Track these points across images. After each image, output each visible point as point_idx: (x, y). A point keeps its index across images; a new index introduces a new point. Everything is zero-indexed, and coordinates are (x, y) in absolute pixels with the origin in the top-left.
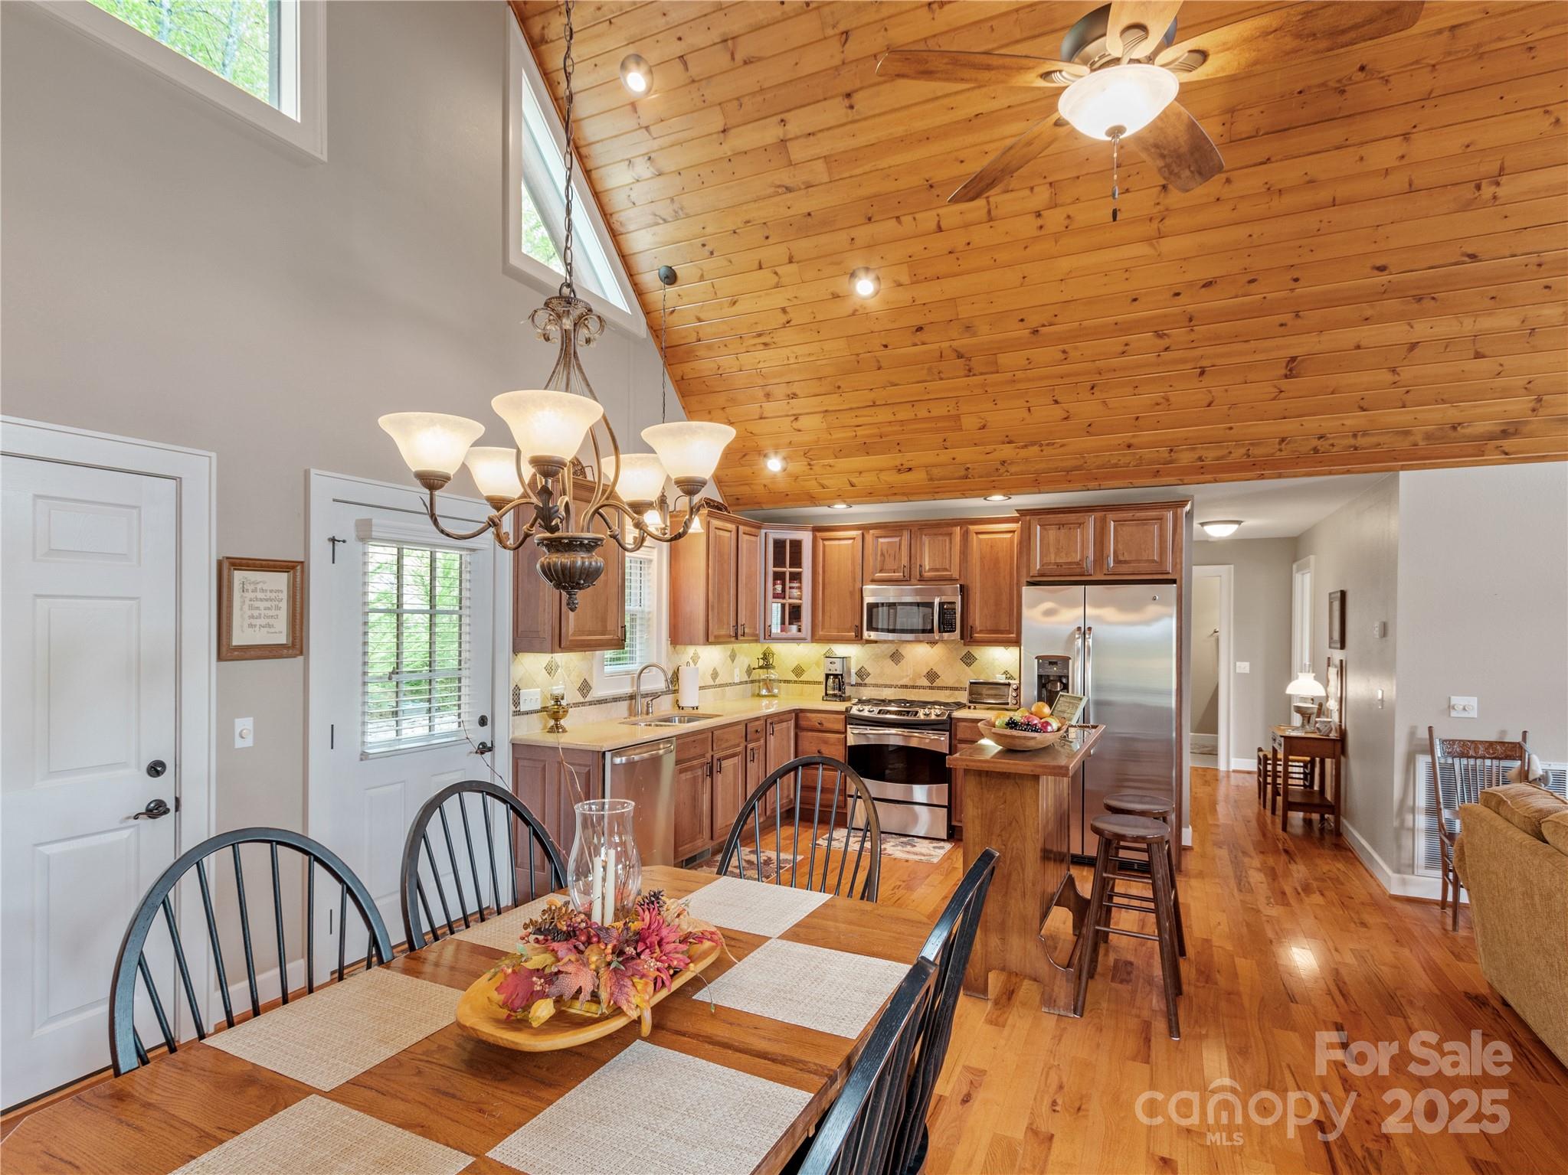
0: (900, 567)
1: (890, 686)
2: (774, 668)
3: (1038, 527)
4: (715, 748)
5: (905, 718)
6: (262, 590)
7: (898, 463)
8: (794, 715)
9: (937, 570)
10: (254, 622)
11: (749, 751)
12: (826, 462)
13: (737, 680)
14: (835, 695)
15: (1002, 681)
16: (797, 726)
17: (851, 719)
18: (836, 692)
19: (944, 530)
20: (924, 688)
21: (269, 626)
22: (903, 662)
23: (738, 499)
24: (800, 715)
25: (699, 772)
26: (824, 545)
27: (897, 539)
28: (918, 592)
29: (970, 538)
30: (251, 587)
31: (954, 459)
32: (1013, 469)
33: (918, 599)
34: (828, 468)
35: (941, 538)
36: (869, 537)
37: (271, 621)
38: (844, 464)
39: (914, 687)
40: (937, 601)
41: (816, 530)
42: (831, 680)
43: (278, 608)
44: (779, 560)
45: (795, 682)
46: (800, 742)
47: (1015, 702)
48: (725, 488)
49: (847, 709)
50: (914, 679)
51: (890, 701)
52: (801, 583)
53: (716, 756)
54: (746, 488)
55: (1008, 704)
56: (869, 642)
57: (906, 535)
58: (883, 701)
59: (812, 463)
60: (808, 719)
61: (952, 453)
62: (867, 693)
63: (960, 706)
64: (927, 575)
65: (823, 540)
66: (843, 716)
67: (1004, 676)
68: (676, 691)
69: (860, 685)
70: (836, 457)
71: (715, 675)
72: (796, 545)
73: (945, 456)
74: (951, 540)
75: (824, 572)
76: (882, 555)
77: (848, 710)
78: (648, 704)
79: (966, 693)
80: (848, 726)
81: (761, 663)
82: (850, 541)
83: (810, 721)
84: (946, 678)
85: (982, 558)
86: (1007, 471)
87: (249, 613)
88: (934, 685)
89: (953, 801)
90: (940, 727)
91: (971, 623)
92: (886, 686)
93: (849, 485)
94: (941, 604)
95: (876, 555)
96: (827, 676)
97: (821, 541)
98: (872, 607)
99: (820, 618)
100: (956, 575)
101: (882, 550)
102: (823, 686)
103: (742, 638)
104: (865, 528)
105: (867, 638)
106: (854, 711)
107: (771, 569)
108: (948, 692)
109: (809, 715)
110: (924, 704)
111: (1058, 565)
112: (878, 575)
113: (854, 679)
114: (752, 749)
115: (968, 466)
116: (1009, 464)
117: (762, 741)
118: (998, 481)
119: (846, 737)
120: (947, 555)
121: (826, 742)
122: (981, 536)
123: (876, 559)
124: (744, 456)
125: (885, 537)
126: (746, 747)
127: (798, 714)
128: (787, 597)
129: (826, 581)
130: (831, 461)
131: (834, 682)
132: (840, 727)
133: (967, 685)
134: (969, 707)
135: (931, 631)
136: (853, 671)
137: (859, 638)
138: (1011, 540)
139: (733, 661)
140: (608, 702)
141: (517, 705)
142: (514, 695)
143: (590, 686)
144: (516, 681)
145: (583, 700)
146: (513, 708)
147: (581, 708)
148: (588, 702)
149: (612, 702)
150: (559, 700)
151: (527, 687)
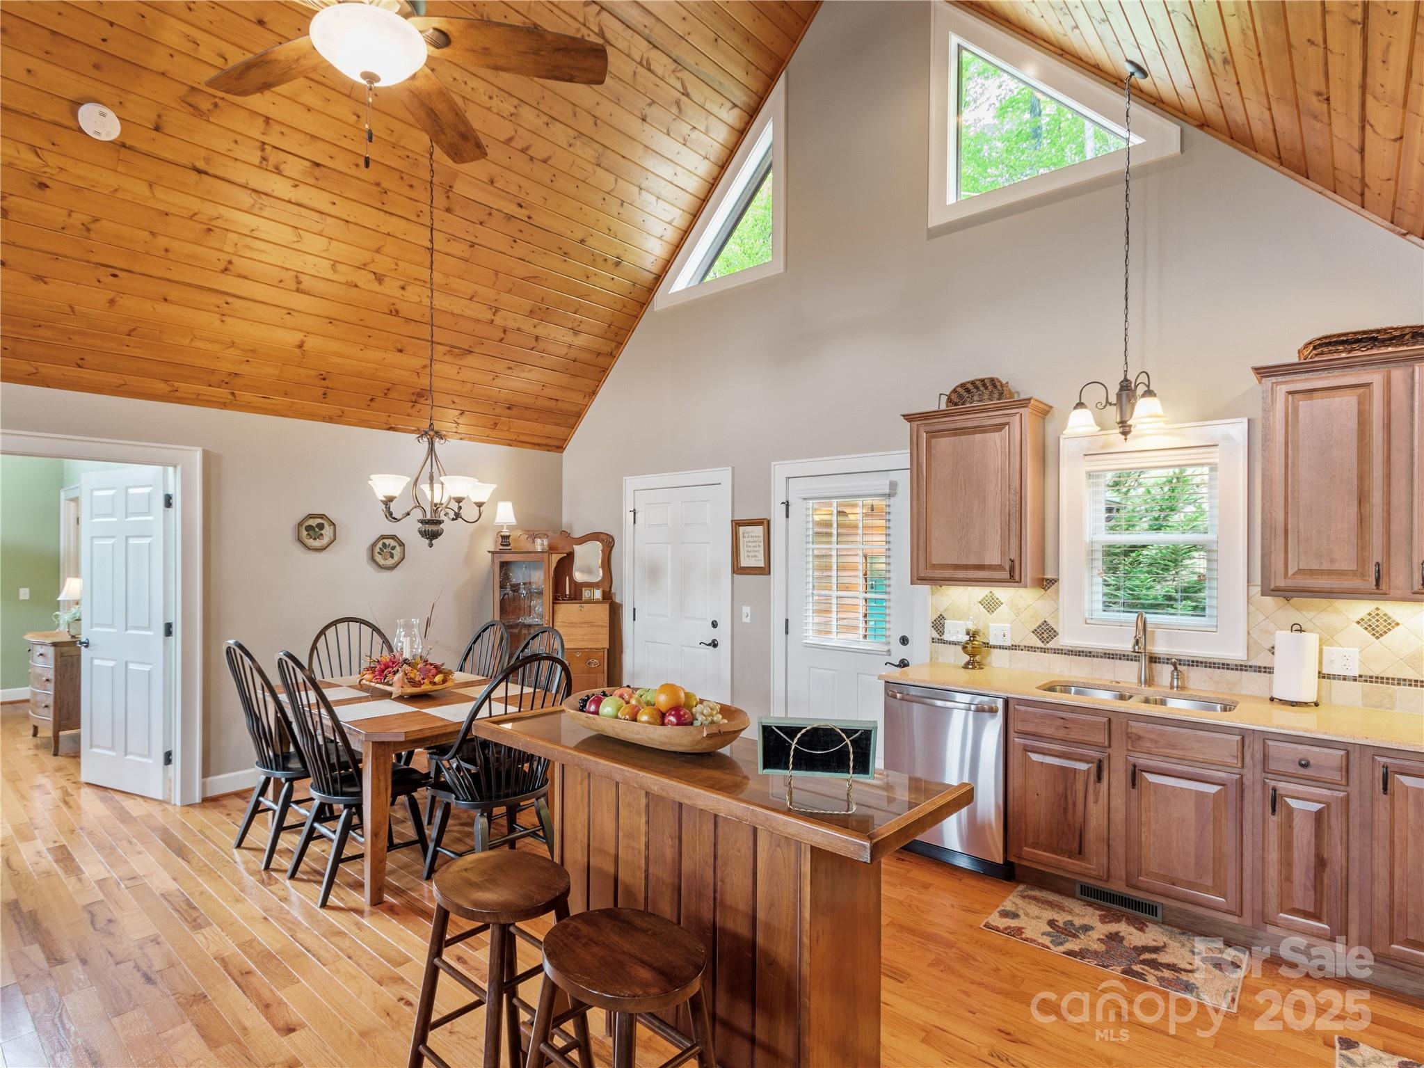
6: (752, 537)
10: (749, 554)
11: (1268, 792)
21: (755, 556)
30: (746, 535)
37: (756, 554)
43: (759, 546)
53: (1131, 761)
87: (746, 549)
126: (1263, 780)
140: (1094, 656)
141: (941, 633)
142: (939, 624)
143: (1055, 631)
144: (941, 610)
145: (1042, 645)
146: (936, 635)
147: (1038, 654)
148: (1051, 649)
149: (1101, 657)
150: (973, 635)
151: (954, 618)
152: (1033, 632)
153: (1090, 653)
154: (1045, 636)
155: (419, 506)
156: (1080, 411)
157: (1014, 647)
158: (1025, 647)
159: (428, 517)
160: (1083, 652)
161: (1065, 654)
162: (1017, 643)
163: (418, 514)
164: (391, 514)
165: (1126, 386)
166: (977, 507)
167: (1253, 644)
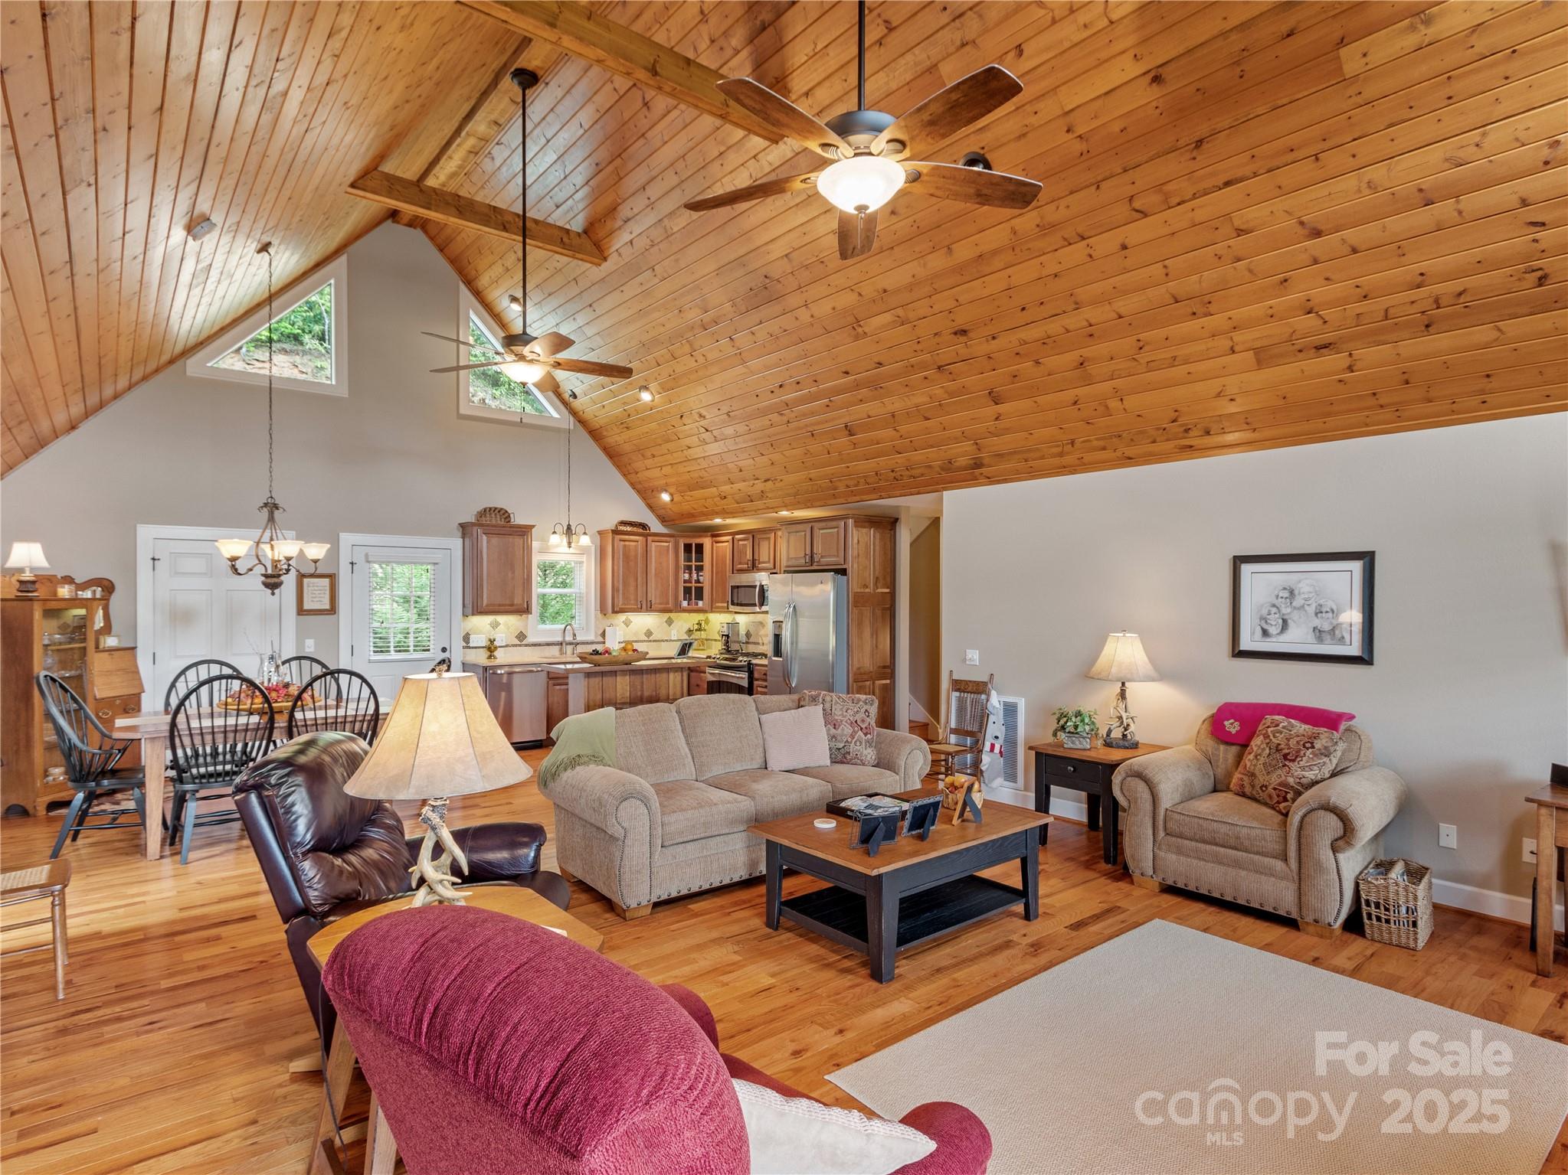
3: (787, 533)
5: (730, 663)
6: (318, 587)
9: (763, 563)
10: (314, 599)
18: (725, 647)
21: (320, 601)
29: (778, 540)
30: (312, 585)
36: (735, 541)
37: (321, 599)
41: (713, 536)
43: (324, 594)
44: (688, 558)
52: (703, 573)
64: (759, 566)
65: (716, 542)
68: (604, 642)
71: (649, 633)
72: (700, 547)
75: (716, 564)
78: (573, 648)
81: (697, 627)
82: (727, 543)
87: (312, 596)
93: (704, 508)
98: (733, 588)
99: (713, 597)
101: (740, 550)
105: (730, 609)
107: (682, 564)
112: (738, 566)
124: (652, 491)
125: (741, 540)
128: (694, 582)
129: (718, 570)
130: (690, 493)
140: (542, 646)
141: (468, 642)
142: (466, 638)
143: (526, 636)
144: (467, 630)
145: (519, 643)
146: (465, 645)
147: (518, 648)
148: (524, 645)
149: (545, 646)
150: (492, 641)
151: (475, 633)
152: (515, 637)
153: (541, 644)
154: (521, 638)
155: (260, 562)
156: (555, 535)
157: (507, 646)
158: (513, 645)
159: (270, 571)
160: (538, 644)
161: (530, 646)
162: (509, 643)
163: (260, 570)
164: (236, 570)
165: (569, 527)
166: (510, 575)
167: (596, 633)
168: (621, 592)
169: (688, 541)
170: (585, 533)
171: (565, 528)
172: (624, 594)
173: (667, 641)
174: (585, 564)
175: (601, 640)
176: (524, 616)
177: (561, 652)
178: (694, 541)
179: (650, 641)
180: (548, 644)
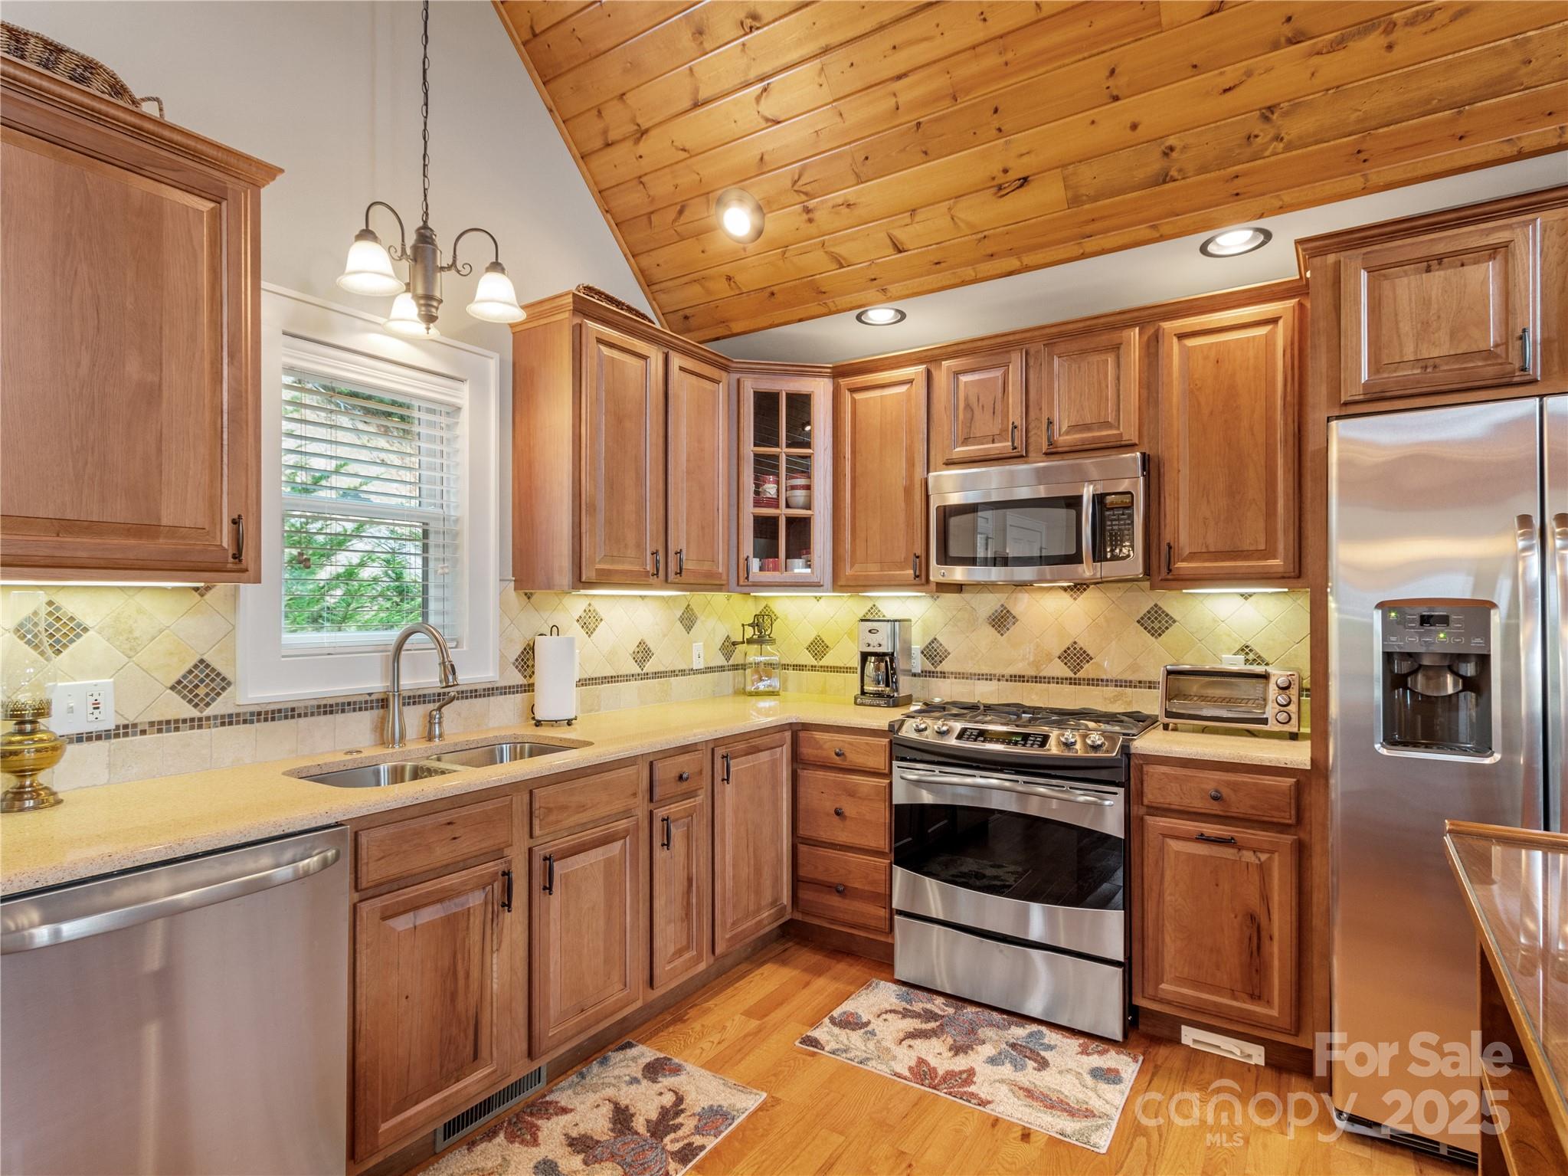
0: (1004, 430)
1: (989, 677)
2: (772, 641)
3: (1364, 275)
4: (537, 832)
5: (1018, 750)
7: (995, 168)
8: (788, 735)
9: (1087, 427)
11: (658, 825)
12: (838, 196)
13: (697, 664)
14: (879, 695)
15: (1234, 668)
16: (796, 757)
17: (902, 750)
18: (881, 687)
19: (1104, 339)
20: (1059, 681)
22: (1014, 630)
23: (686, 318)
24: (802, 734)
25: (476, 899)
26: (854, 402)
27: (997, 373)
28: (1041, 476)
29: (1163, 350)
31: (1134, 127)
32: (1295, 127)
33: (1042, 492)
34: (844, 210)
35: (1095, 358)
36: (942, 377)
38: (877, 193)
39: (1037, 679)
40: (1087, 492)
41: (840, 372)
42: (870, 666)
44: (765, 434)
45: (813, 668)
46: (802, 790)
47: (1282, 717)
48: (662, 297)
49: (891, 725)
50: (1036, 664)
51: (988, 708)
52: (809, 478)
53: (539, 853)
54: (696, 289)
55: (1265, 721)
56: (944, 587)
57: (1016, 361)
58: (973, 707)
59: (812, 204)
60: (818, 745)
61: (1130, 108)
62: (943, 691)
63: (1145, 722)
64: (1064, 439)
65: (853, 390)
66: (885, 741)
67: (1241, 657)
68: (529, 688)
69: (926, 674)
70: (860, 181)
71: (643, 653)
72: (800, 404)
73: (1111, 123)
74: (1118, 358)
75: (854, 452)
76: (968, 407)
77: (893, 728)
78: (431, 716)
79: (1158, 693)
80: (895, 763)
81: (750, 632)
82: (903, 389)
83: (821, 748)
84: (1108, 663)
85: (1192, 392)
86: (1278, 138)
88: (1081, 674)
89: (1136, 946)
90: (1104, 775)
91: (1167, 536)
92: (981, 677)
93: (891, 250)
94: (1099, 500)
95: (956, 408)
96: (865, 657)
97: (848, 394)
98: (948, 513)
99: (848, 546)
100: (1130, 434)
101: (966, 399)
102: (858, 676)
103: (678, 579)
104: (931, 358)
105: (941, 579)
106: (908, 732)
107: (749, 449)
108: (1111, 691)
109: (818, 735)
110: (1064, 717)
111: (1423, 363)
112: (961, 451)
113: (918, 663)
114: (665, 820)
115: (1172, 141)
116: (1286, 114)
117: (702, 798)
118: (1245, 174)
119: (891, 784)
120: (1111, 392)
121: (851, 793)
122: (1191, 342)
123: (956, 416)
124: (681, 212)
125: (973, 371)
126: (651, 812)
127: (798, 731)
128: (783, 503)
129: (859, 470)
130: (849, 193)
131: (877, 669)
132: (879, 761)
133: (1159, 676)
134: (1166, 727)
135: (1076, 559)
136: (917, 647)
137: (921, 579)
138: (1269, 340)
139: (689, 629)
140: (299, 716)
143: (223, 679)
145: (195, 713)
147: (186, 734)
148: (215, 717)
149: (312, 714)
152: (173, 688)
153: (293, 710)
154: (202, 691)
157: (125, 730)
158: (152, 724)
160: (280, 711)
161: (245, 722)
162: (131, 718)
165: (425, 237)
166: (133, 368)
167: (502, 656)
168: (601, 517)
169: (768, 385)
170: (496, 266)
171: (411, 239)
172: (609, 522)
173: (683, 673)
174: (465, 416)
175: (518, 679)
176: (222, 588)
177: (384, 736)
178: (786, 386)
179: (645, 676)
180: (327, 709)
